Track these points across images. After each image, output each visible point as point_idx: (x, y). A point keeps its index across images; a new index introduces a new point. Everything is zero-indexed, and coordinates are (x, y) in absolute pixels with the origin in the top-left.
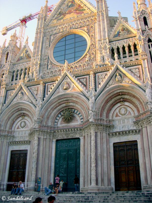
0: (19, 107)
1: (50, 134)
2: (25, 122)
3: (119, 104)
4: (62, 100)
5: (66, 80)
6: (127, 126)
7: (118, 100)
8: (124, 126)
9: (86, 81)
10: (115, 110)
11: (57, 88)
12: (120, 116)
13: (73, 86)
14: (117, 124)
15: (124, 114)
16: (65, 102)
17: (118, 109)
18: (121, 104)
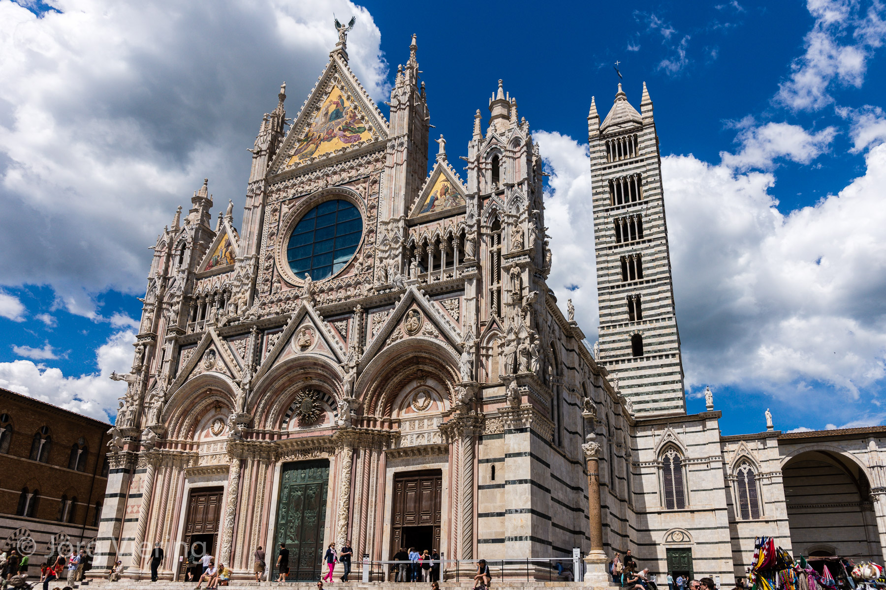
0: (206, 388)
2: (221, 421)
3: (415, 384)
4: (296, 371)
5: (304, 325)
6: (427, 434)
7: (410, 375)
8: (421, 434)
9: (346, 326)
10: (406, 397)
11: (287, 343)
12: (414, 411)
13: (319, 338)
14: (407, 430)
15: (423, 407)
16: (303, 376)
17: (413, 394)
18: (418, 383)
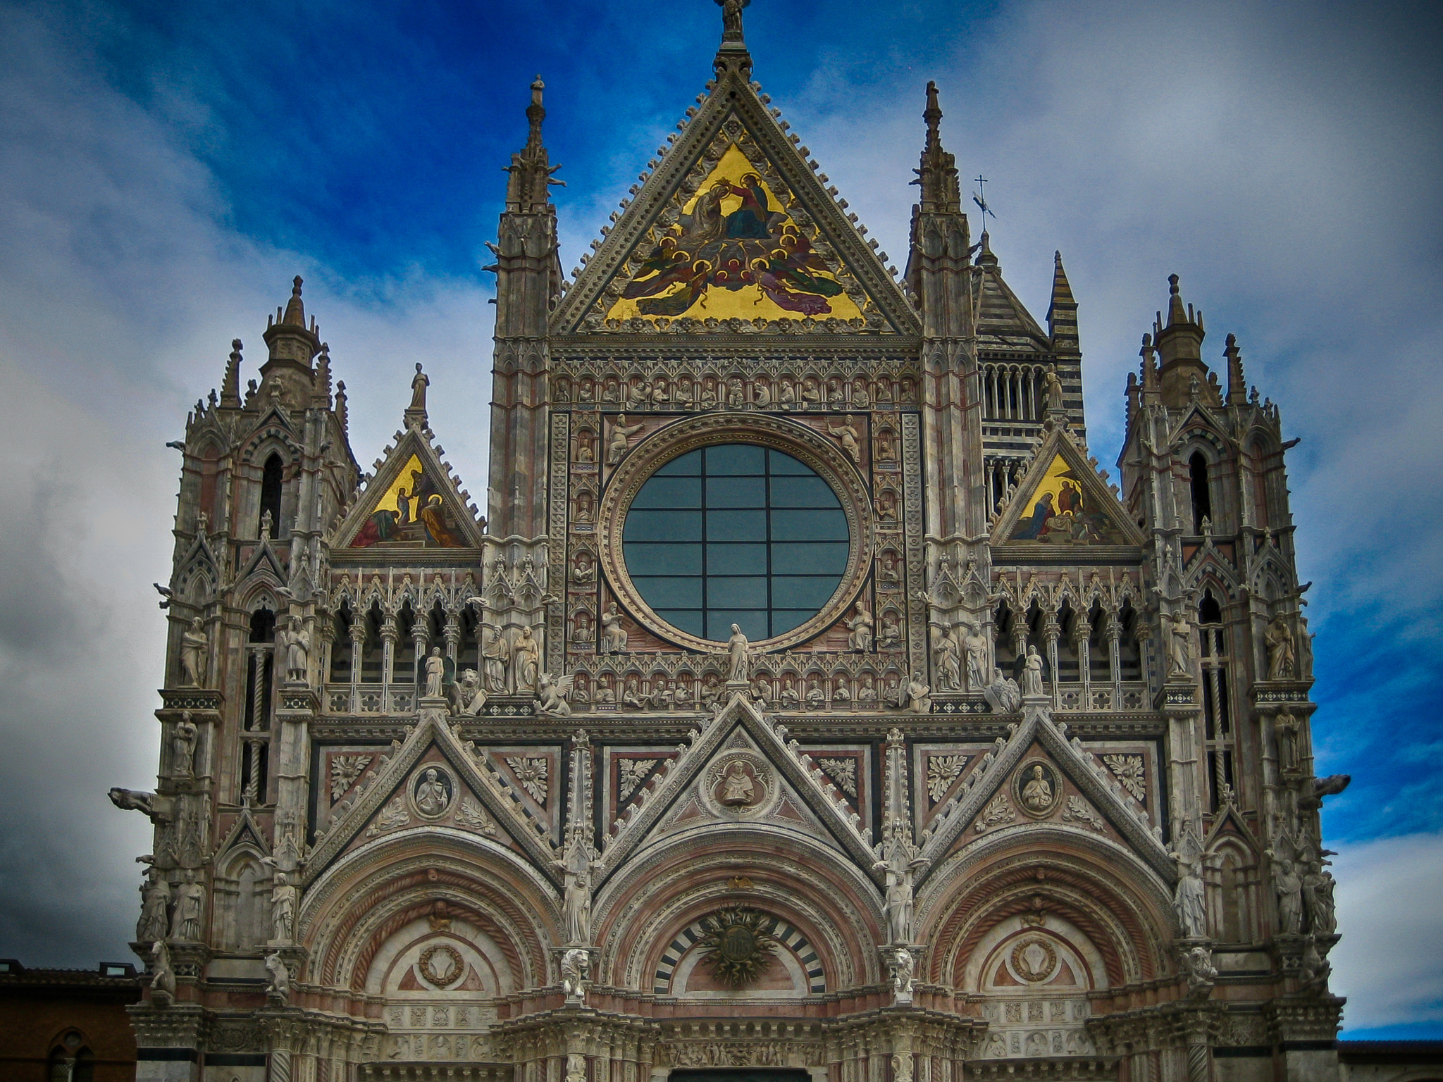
0: (425, 864)
1: (640, 1039)
2: (452, 952)
3: (1016, 924)
4: (718, 861)
5: (734, 751)
6: (1050, 1033)
7: (1018, 900)
8: (1037, 1032)
9: (855, 773)
10: (995, 950)
11: (684, 788)
12: (1016, 983)
13: (783, 790)
14: (1003, 1020)
15: (1041, 977)
16: (731, 873)
17: (1011, 946)
18: (1027, 921)
